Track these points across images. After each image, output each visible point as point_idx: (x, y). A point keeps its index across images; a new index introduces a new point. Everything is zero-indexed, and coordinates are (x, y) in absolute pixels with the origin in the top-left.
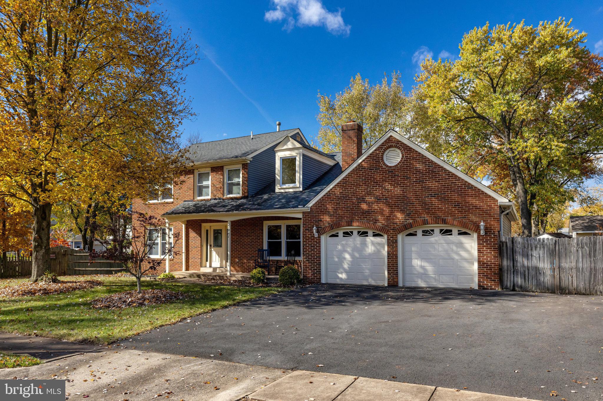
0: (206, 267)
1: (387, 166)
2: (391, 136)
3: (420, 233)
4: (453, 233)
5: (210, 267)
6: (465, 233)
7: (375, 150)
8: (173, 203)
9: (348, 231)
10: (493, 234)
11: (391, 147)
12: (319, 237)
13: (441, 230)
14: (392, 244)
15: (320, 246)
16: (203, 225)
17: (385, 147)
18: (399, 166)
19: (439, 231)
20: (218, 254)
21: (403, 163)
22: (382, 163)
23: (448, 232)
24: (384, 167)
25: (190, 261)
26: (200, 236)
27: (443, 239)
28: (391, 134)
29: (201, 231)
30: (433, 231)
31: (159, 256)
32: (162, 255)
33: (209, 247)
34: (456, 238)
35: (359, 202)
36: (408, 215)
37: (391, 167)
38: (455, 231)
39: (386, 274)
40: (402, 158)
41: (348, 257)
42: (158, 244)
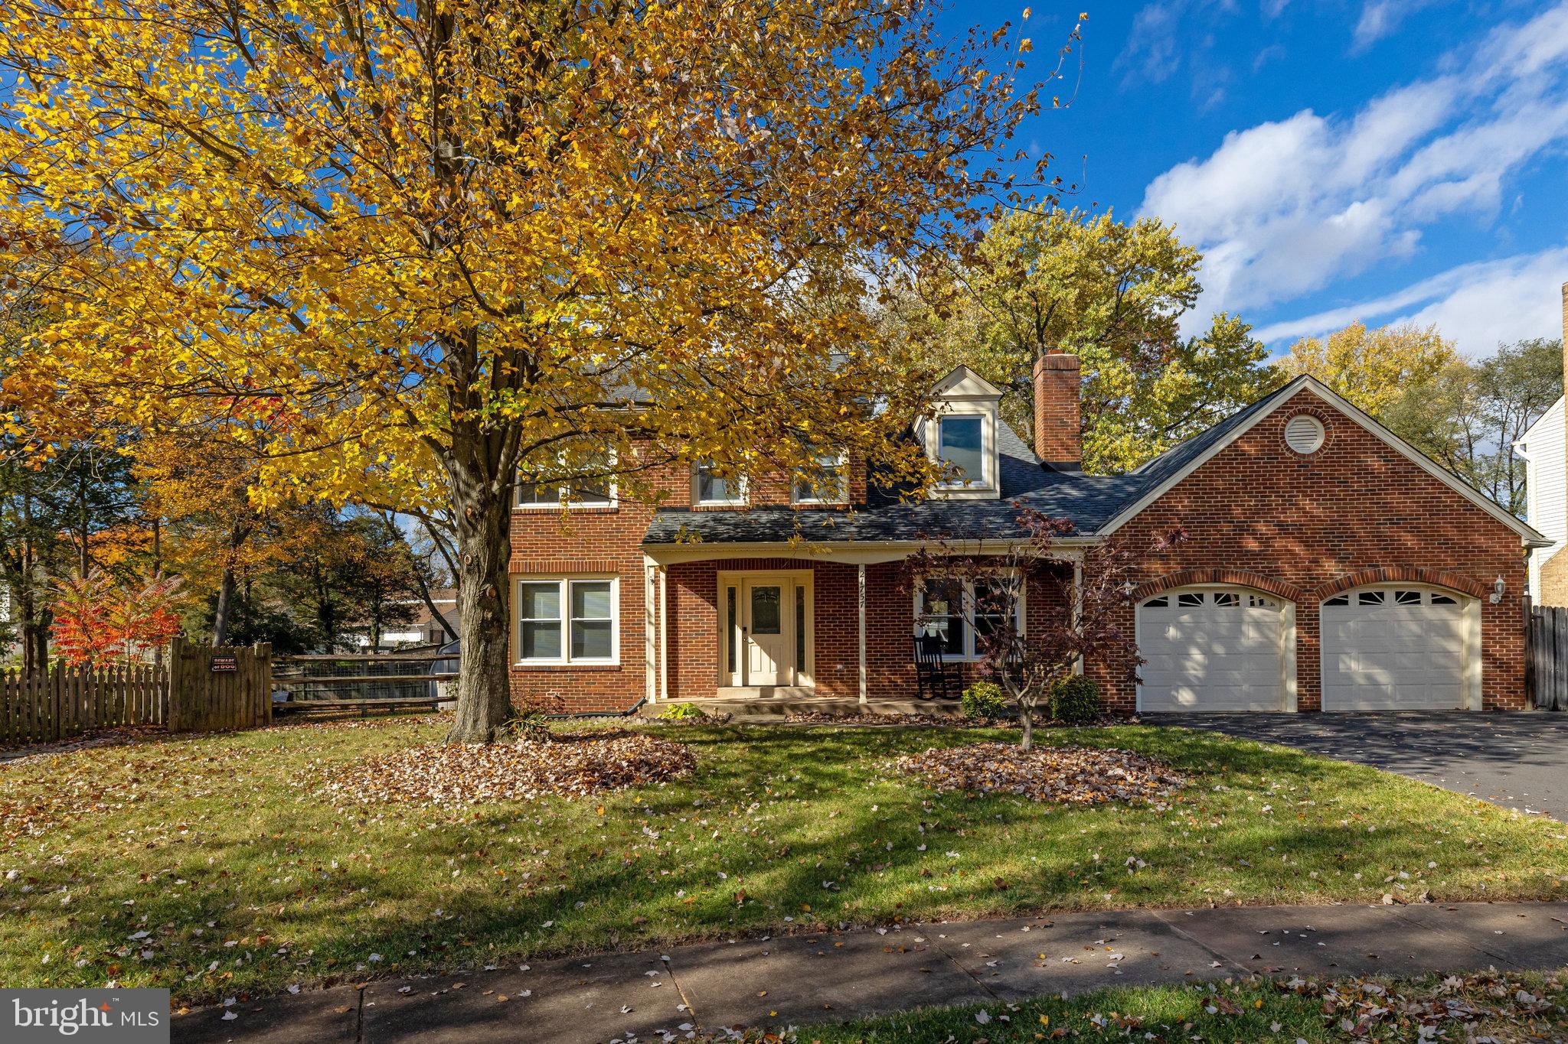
0: (729, 685)
1: (1296, 454)
2: (1305, 390)
3: (1354, 598)
4: (1422, 599)
5: (745, 684)
6: (1445, 601)
8: (617, 511)
9: (1192, 593)
10: (1512, 601)
11: (1304, 412)
12: (1132, 606)
13: (1398, 594)
14: (1308, 622)
16: (722, 574)
17: (1291, 411)
18: (1319, 455)
19: (1394, 596)
20: (768, 649)
21: (1329, 449)
22: (1282, 446)
23: (1413, 598)
24: (1287, 454)
25: (682, 671)
26: (715, 604)
27: (1403, 610)
28: (1308, 384)
29: (715, 589)
30: (1381, 595)
31: (562, 661)
32: (574, 656)
33: (739, 632)
34: (1428, 611)
35: (1226, 528)
36: (1342, 560)
37: (1304, 456)
38: (1426, 596)
39: (1293, 687)
40: (1327, 439)
41: (1197, 655)
42: (556, 626)
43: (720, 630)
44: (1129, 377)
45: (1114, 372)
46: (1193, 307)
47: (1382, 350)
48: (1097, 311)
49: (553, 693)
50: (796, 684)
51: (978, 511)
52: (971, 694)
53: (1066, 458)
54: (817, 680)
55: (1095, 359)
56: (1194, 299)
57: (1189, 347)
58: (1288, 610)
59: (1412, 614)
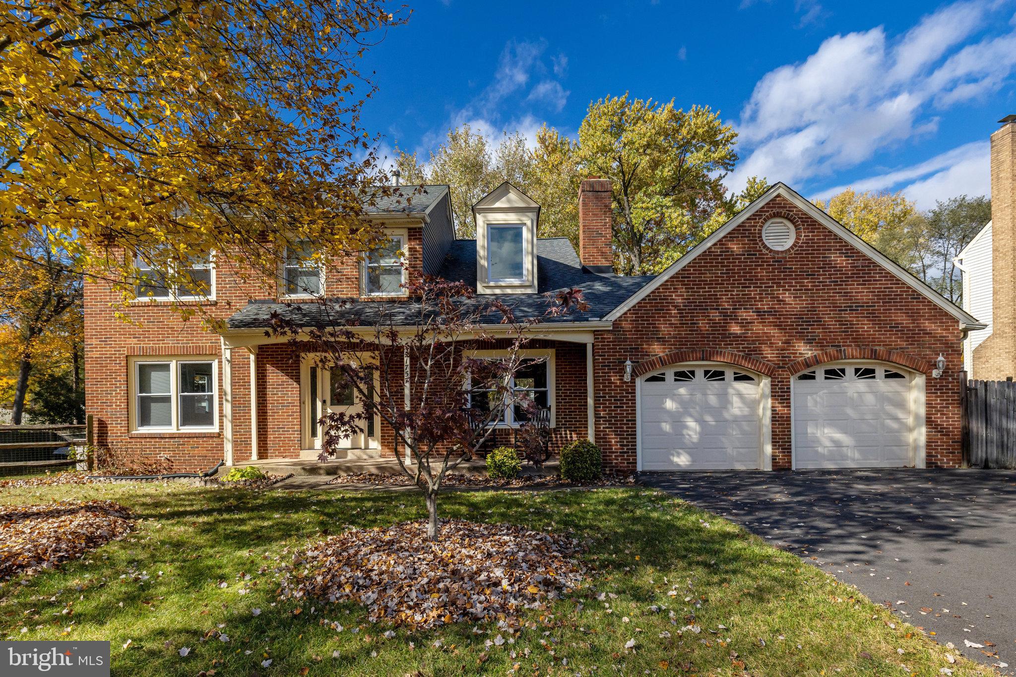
1: (771, 251)
2: (779, 196)
3: (820, 374)
4: (877, 374)
6: (896, 376)
7: (748, 219)
8: (215, 303)
9: (685, 370)
10: (950, 376)
11: (776, 215)
12: (633, 381)
13: (857, 370)
14: (781, 394)
15: (634, 400)
16: (304, 355)
17: (767, 214)
18: (792, 252)
19: (853, 371)
21: (800, 247)
22: (760, 244)
23: (868, 373)
24: (764, 251)
26: (298, 381)
27: (861, 385)
28: (781, 191)
29: (298, 369)
30: (843, 371)
31: (172, 429)
32: (183, 424)
33: (319, 404)
34: (881, 384)
35: (716, 315)
36: (809, 342)
37: (778, 252)
38: (880, 372)
39: (768, 449)
40: (798, 238)
41: (691, 423)
42: (167, 399)
43: (302, 402)
44: (685, 219)
45: (674, 215)
46: (732, 171)
47: (866, 207)
48: (662, 171)
49: (163, 456)
50: (367, 448)
51: (519, 302)
52: (492, 457)
53: (603, 263)
54: (383, 444)
55: (662, 206)
56: (733, 165)
57: (731, 200)
58: (765, 384)
59: (869, 386)
